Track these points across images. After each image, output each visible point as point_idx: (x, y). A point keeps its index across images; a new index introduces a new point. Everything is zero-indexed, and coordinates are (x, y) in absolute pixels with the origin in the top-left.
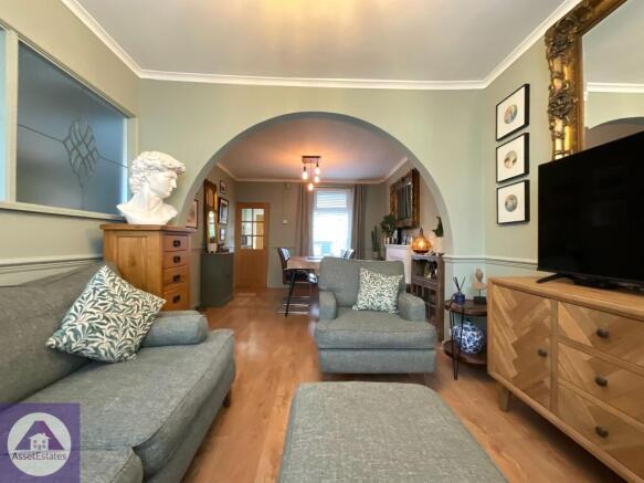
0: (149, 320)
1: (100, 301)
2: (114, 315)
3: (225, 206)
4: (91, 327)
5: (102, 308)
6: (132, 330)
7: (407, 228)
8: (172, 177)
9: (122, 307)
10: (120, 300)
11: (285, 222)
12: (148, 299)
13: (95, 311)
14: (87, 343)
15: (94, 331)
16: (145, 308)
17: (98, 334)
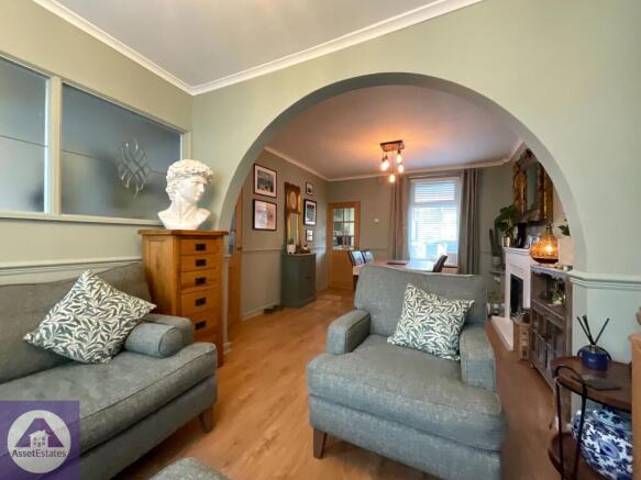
0: (127, 325)
1: (74, 304)
2: (85, 318)
3: (312, 207)
4: (61, 328)
5: (74, 310)
6: (104, 334)
7: (533, 223)
8: (198, 183)
9: (95, 311)
10: (94, 304)
11: (377, 220)
12: (129, 304)
13: (66, 312)
14: (56, 342)
15: (63, 332)
16: (123, 313)
17: (67, 335)
